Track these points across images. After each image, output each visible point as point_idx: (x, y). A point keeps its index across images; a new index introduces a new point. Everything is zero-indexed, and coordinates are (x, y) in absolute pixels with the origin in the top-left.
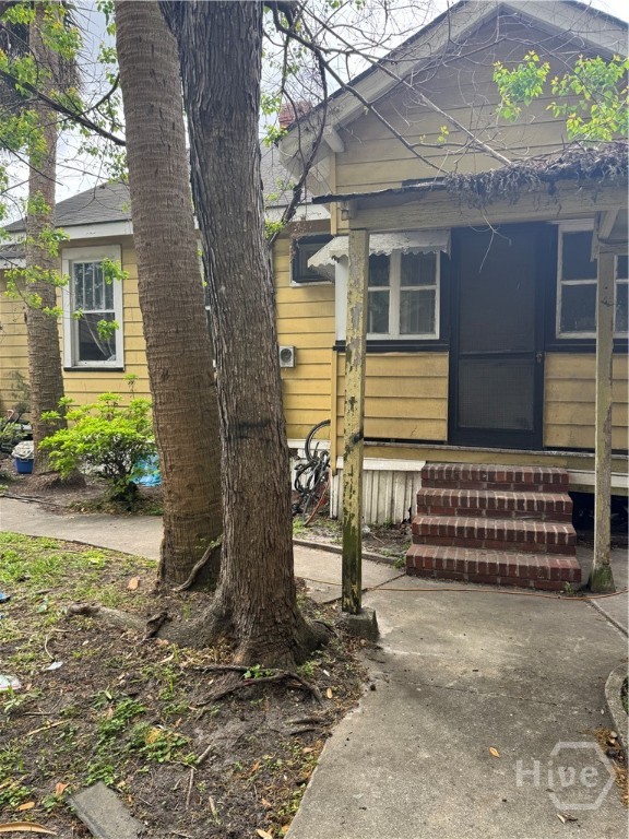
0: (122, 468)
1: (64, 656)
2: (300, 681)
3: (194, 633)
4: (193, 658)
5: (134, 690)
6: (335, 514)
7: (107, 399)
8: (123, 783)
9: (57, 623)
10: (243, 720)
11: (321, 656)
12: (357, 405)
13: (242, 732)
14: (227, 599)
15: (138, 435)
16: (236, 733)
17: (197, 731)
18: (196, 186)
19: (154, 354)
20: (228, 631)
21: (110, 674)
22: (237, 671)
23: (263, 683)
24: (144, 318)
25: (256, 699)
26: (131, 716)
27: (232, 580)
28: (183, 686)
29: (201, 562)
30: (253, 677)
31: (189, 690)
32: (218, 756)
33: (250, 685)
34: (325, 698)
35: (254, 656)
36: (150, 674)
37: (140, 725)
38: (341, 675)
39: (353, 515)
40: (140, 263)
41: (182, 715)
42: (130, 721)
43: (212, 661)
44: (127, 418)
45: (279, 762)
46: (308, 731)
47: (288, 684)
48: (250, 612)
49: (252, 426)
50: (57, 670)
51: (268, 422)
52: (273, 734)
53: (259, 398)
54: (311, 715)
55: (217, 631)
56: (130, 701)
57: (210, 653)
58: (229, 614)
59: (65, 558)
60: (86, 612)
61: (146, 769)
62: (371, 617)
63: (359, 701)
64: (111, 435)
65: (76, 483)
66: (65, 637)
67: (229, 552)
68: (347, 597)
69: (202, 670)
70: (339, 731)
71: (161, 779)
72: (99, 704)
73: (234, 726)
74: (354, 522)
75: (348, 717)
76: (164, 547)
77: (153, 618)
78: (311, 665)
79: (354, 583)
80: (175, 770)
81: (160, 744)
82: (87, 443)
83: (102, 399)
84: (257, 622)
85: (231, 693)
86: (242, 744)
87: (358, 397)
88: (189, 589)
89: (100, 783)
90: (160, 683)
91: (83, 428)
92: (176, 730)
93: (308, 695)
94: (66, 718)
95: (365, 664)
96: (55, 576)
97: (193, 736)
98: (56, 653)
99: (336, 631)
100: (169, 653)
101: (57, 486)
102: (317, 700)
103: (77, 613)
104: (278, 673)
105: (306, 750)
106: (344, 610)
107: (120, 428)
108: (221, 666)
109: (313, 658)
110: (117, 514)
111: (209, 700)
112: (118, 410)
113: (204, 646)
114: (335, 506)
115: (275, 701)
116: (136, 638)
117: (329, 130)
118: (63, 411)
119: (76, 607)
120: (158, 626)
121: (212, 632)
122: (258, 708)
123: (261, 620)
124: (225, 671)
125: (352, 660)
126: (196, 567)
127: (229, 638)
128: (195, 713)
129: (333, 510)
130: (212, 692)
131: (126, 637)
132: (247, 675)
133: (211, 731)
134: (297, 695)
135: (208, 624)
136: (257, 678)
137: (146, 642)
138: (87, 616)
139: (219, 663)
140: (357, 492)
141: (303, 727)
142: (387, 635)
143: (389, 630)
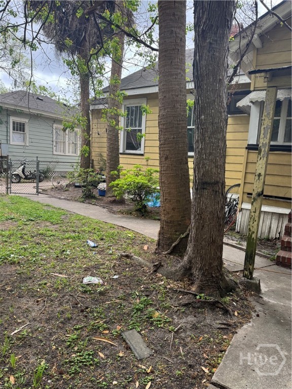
0: (141, 198)
1: (119, 274)
2: (222, 305)
3: (173, 274)
4: (173, 285)
5: (148, 293)
6: (238, 230)
7: (137, 168)
8: (143, 332)
9: (116, 259)
10: (195, 316)
11: (232, 295)
12: (262, 178)
13: (195, 322)
14: (190, 262)
15: (149, 184)
16: (192, 322)
17: (175, 317)
18: (195, 67)
19: (163, 148)
20: (189, 276)
21: (137, 285)
22: (193, 294)
23: (205, 303)
24: (159, 131)
25: (201, 309)
26: (147, 305)
27: (193, 253)
28: (168, 296)
29: (176, 243)
30: (200, 298)
31: (171, 298)
32: (184, 330)
33: (199, 302)
34: (234, 315)
35: (201, 289)
36: (154, 288)
37: (150, 309)
38: (242, 306)
39: (254, 232)
40: (160, 106)
41: (168, 309)
42: (146, 306)
43: (181, 288)
44: (145, 176)
45: (212, 339)
46: (225, 328)
47: (217, 305)
48: (200, 269)
49: (209, 184)
50: (116, 279)
51: (217, 183)
52: (209, 326)
53: (214, 170)
54: (227, 321)
55: (184, 275)
56: (146, 298)
57: (180, 284)
58: (190, 268)
59: (118, 233)
60: (127, 256)
61: (153, 328)
62: (258, 282)
63: (251, 320)
64: (138, 183)
65: (122, 202)
66: (119, 266)
67: (193, 240)
68: (246, 270)
69: (177, 291)
70: (241, 332)
71: (159, 334)
72: (133, 296)
73: (191, 318)
74: (254, 236)
75: (245, 326)
76: (160, 234)
77: (156, 264)
78: (228, 299)
79: (251, 265)
80: (165, 332)
81: (159, 319)
82: (128, 185)
83: (135, 167)
84: (203, 274)
85: (190, 304)
86: (194, 327)
87: (263, 173)
88: (170, 254)
89: (134, 330)
90: (158, 293)
91: (127, 179)
92: (166, 314)
93: (226, 312)
94: (120, 299)
95: (253, 303)
96: (115, 239)
97: (173, 319)
98: (116, 271)
99: (240, 286)
100: (162, 280)
101: (114, 202)
102: (230, 315)
103: (124, 256)
104: (212, 299)
105: (225, 337)
106: (244, 276)
107: (141, 180)
108: (186, 291)
109: (228, 296)
110: (138, 217)
111: (180, 305)
112: (141, 172)
113: (178, 280)
114: (239, 226)
115: (210, 312)
116: (148, 271)
117: (256, 36)
118: (118, 171)
119: (123, 254)
120: (157, 268)
121: (182, 275)
122: (202, 313)
123: (206, 274)
124: (187, 294)
125: (247, 301)
126: (173, 245)
127: (189, 279)
128: (173, 309)
129: (238, 228)
130: (181, 301)
131: (144, 270)
132: (198, 297)
133: (181, 319)
134: (221, 311)
135: (180, 271)
136: (202, 300)
137: (152, 274)
138: (128, 258)
139: (184, 289)
140: (257, 221)
141: (223, 326)
142: (265, 292)
143: (266, 290)
